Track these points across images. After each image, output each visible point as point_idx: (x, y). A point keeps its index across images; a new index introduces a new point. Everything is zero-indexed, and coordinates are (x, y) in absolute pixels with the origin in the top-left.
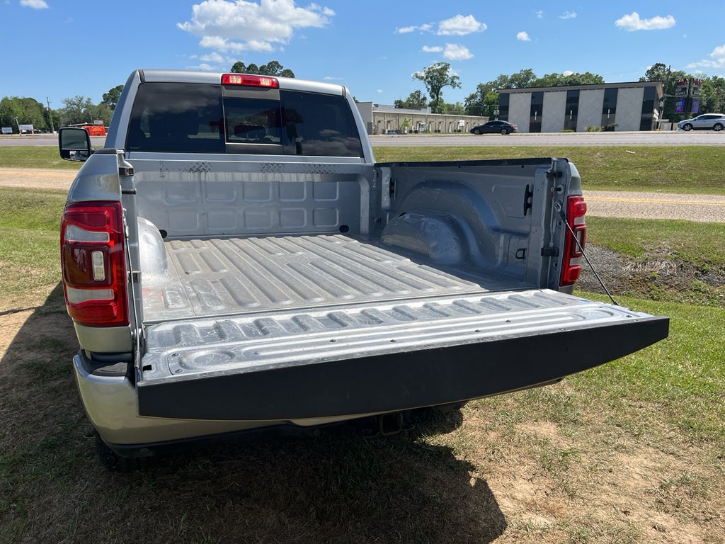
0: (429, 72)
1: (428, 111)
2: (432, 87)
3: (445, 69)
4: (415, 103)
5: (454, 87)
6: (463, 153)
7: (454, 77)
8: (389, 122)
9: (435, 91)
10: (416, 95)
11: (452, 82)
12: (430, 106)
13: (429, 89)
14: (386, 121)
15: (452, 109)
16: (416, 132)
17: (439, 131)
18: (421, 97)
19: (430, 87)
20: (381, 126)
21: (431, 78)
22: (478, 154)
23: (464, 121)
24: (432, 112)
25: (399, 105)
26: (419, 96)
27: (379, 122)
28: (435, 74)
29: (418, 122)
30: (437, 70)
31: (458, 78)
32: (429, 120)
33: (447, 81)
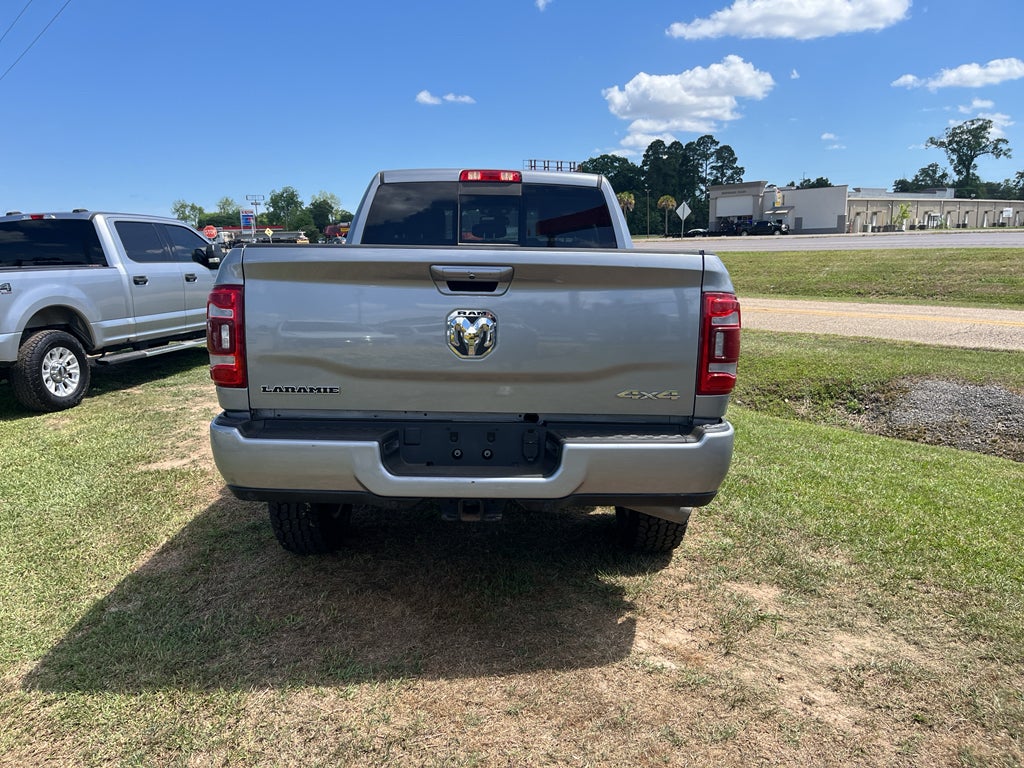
0: (954, 135)
1: (949, 195)
2: (960, 158)
3: (983, 128)
4: (928, 182)
5: (998, 156)
6: (962, 259)
7: (999, 140)
8: (875, 213)
9: (965, 162)
10: (929, 172)
11: (996, 148)
12: (952, 186)
13: (953, 160)
14: (870, 212)
15: (994, 192)
16: (922, 228)
17: (964, 226)
18: (939, 173)
19: (954, 157)
20: (860, 221)
21: (958, 143)
22: (990, 259)
23: (1011, 209)
24: (955, 197)
25: (903, 187)
26: (935, 172)
27: (858, 214)
28: (965, 137)
29: (926, 213)
30: (969, 131)
31: (1005, 141)
32: (947, 209)
33: (986, 146)
